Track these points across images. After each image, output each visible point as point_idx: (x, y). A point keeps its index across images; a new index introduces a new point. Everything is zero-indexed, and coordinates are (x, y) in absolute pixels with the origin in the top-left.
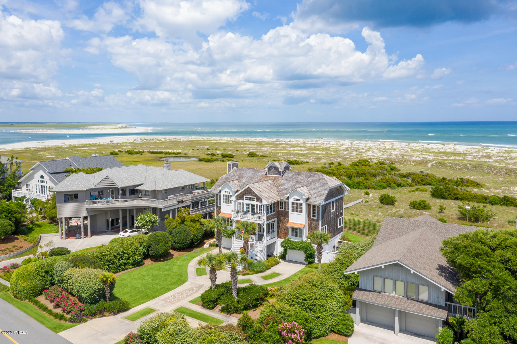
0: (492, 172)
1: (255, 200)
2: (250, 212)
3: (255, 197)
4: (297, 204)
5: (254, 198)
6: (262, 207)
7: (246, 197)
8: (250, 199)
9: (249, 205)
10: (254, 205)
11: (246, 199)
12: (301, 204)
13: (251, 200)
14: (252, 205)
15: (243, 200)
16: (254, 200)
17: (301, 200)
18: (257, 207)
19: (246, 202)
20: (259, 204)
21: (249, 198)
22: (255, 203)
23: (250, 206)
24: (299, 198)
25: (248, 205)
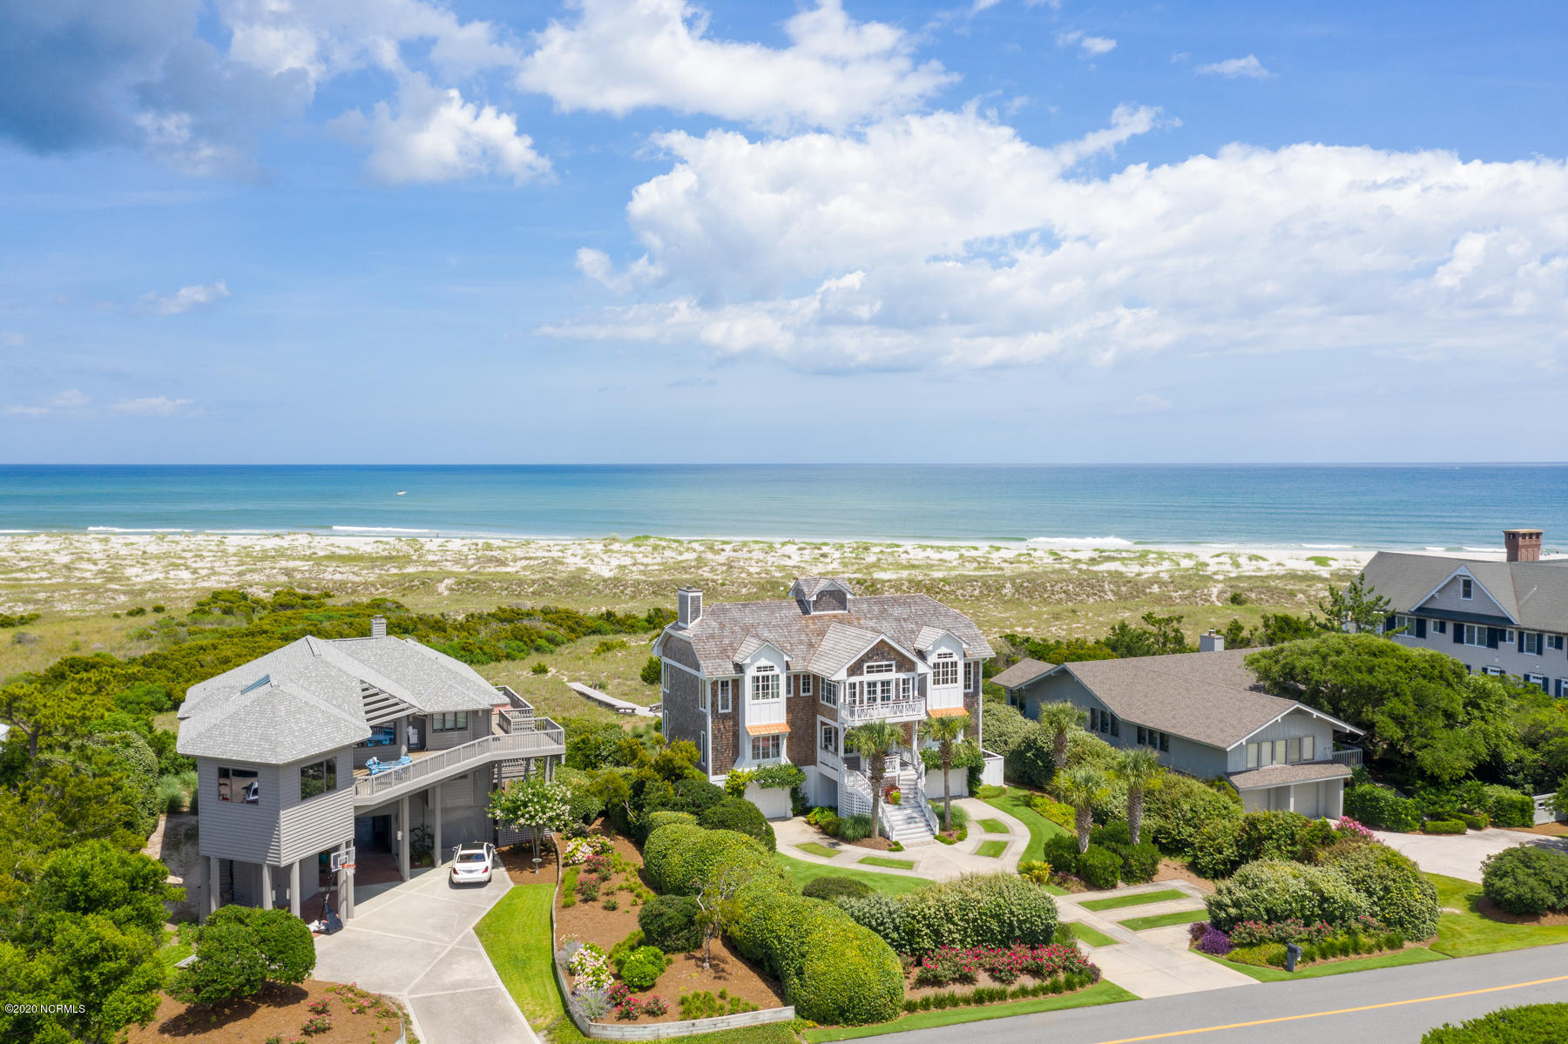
0: (622, 592)
1: (894, 668)
2: (879, 700)
3: (894, 663)
4: (945, 665)
5: (891, 665)
6: (911, 681)
7: (868, 667)
8: (879, 669)
9: (875, 684)
10: (888, 683)
11: (868, 672)
12: (954, 664)
13: (882, 671)
14: (883, 684)
15: (862, 674)
16: (891, 670)
17: (954, 655)
18: (897, 684)
19: (867, 678)
20: (902, 676)
21: (877, 666)
22: (892, 676)
23: (879, 688)
24: (951, 651)
25: (872, 685)
